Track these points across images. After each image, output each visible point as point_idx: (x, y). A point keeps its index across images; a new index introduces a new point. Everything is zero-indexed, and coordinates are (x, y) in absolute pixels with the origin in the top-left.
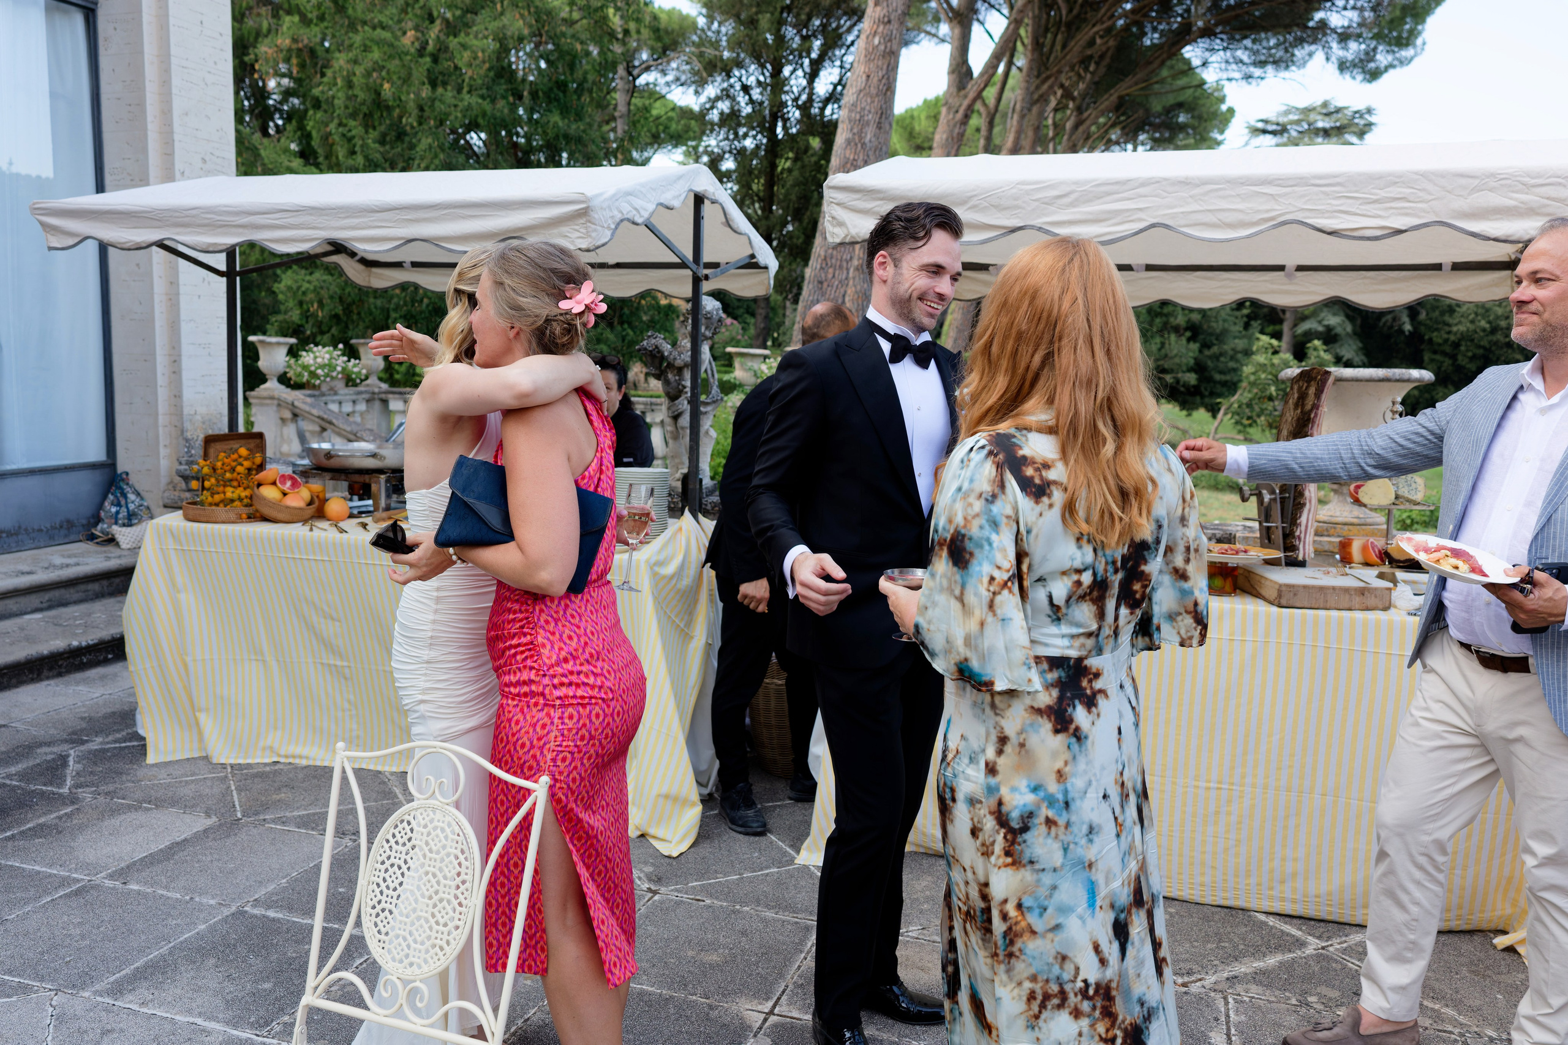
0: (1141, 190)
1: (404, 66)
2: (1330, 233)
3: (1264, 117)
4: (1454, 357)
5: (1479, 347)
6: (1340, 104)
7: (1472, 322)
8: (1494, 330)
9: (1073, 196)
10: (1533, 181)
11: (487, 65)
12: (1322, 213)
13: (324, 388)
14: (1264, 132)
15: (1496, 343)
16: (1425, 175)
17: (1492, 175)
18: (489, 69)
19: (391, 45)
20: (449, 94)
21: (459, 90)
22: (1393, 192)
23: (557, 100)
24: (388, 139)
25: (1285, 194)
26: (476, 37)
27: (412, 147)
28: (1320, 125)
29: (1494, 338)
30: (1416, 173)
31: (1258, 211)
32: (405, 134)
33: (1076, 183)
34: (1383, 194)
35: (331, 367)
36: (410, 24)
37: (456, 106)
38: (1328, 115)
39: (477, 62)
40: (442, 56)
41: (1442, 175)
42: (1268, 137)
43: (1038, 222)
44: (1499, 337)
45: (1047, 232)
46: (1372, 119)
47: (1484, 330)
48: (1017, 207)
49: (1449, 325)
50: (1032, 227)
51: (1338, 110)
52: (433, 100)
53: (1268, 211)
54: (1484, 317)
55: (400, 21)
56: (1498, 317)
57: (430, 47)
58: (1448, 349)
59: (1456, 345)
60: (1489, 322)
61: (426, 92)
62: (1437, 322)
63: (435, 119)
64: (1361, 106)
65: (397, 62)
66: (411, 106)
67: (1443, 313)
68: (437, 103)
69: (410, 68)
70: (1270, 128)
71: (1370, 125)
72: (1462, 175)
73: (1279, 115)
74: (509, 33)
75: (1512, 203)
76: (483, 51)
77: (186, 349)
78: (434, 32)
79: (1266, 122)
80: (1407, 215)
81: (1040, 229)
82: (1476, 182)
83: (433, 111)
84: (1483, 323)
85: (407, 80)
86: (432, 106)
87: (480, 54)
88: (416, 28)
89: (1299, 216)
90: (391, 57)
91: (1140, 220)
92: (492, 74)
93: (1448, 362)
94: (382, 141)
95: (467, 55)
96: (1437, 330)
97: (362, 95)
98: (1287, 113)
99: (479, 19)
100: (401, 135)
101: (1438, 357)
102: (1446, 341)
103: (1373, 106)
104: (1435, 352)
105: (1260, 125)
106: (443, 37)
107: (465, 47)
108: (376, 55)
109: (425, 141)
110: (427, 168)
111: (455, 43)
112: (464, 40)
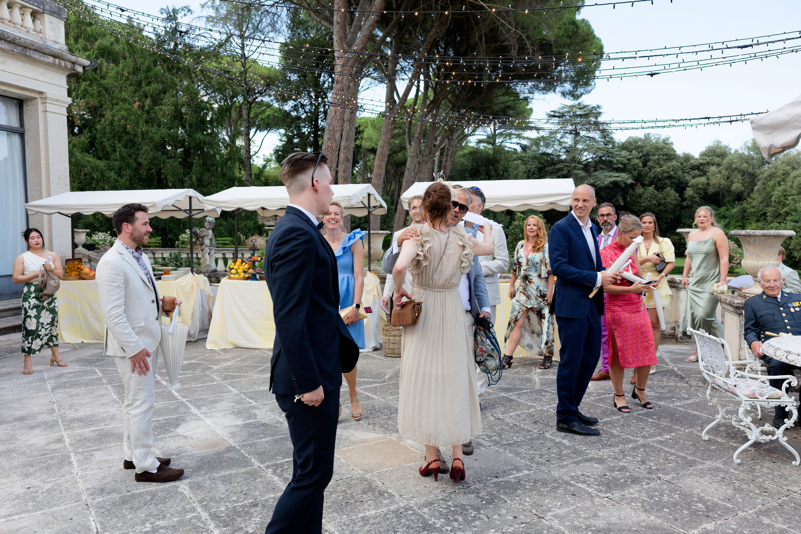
1: (135, 118)
3: (553, 110)
6: (586, 104)
7: (649, 201)
8: (660, 204)
11: (170, 116)
13: (102, 249)
14: (554, 116)
15: (661, 210)
19: (130, 109)
20: (153, 130)
21: (159, 126)
23: (200, 127)
26: (165, 105)
27: (139, 150)
28: (578, 113)
29: (660, 208)
32: (136, 144)
35: (105, 241)
36: (137, 99)
38: (580, 109)
39: (166, 115)
40: (151, 112)
42: (557, 119)
44: (662, 208)
46: (601, 110)
47: (655, 205)
49: (640, 203)
51: (585, 107)
52: (148, 132)
54: (654, 198)
55: (133, 97)
56: (660, 199)
57: (146, 108)
60: (657, 201)
61: (144, 128)
62: (635, 202)
63: (148, 139)
64: (594, 105)
65: (133, 117)
66: (140, 134)
67: (637, 198)
68: (149, 133)
69: (138, 119)
70: (557, 114)
71: (600, 113)
73: (559, 109)
76: (168, 111)
77: (54, 236)
78: (148, 102)
79: (554, 112)
83: (147, 136)
84: (654, 202)
85: (137, 124)
86: (147, 133)
88: (140, 100)
90: (130, 114)
94: (126, 147)
95: (162, 113)
96: (635, 205)
97: (117, 129)
98: (563, 108)
100: (134, 144)
103: (600, 105)
105: (552, 113)
106: (151, 104)
107: (161, 110)
108: (123, 113)
109: (145, 148)
110: (145, 159)
111: (157, 108)
112: (160, 107)
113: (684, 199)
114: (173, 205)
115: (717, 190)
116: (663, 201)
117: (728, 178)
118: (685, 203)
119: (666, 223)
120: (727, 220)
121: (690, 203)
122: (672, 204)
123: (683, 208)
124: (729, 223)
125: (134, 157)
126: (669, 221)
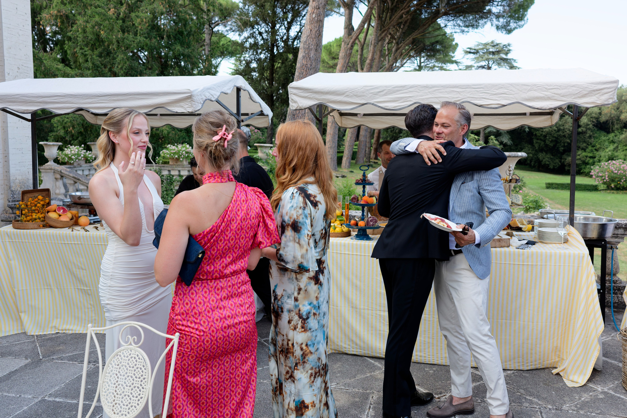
0: (410, 90)
1: (110, 24)
2: (479, 106)
4: (544, 141)
5: (554, 137)
6: (498, 42)
9: (385, 92)
10: (549, 87)
11: (147, 24)
12: (476, 99)
13: (76, 164)
14: (469, 53)
15: (560, 135)
16: (511, 85)
17: (535, 85)
18: (149, 26)
19: (104, 15)
20: (131, 36)
21: (136, 34)
22: (501, 91)
23: (179, 39)
24: (103, 55)
25: (463, 91)
26: (142, 12)
27: (114, 59)
28: (491, 50)
29: (559, 133)
30: (509, 84)
31: (453, 98)
32: (111, 53)
33: (386, 87)
34: (497, 91)
35: (79, 155)
36: (112, 6)
37: (134, 41)
38: (493, 46)
39: (143, 23)
40: (126, 19)
41: (518, 85)
42: (472, 55)
43: (372, 101)
44: (561, 133)
45: (376, 105)
47: (555, 130)
48: (364, 96)
50: (370, 103)
51: (498, 44)
52: (123, 39)
53: (457, 98)
55: (107, 5)
57: (122, 15)
58: (542, 138)
59: (545, 136)
60: (557, 127)
61: (120, 35)
63: (125, 47)
64: (506, 43)
65: (107, 22)
66: (114, 41)
68: (125, 40)
69: (113, 25)
70: (472, 51)
72: (525, 85)
73: (475, 46)
74: (157, 11)
75: (542, 95)
76: (146, 18)
77: (11, 150)
78: (123, 9)
79: (471, 48)
80: (506, 99)
81: (373, 104)
82: (529, 88)
83: (124, 43)
85: (112, 30)
86: (123, 41)
87: (144, 20)
88: (115, 7)
89: (468, 100)
90: (105, 20)
91: (411, 101)
92: (149, 28)
93: (542, 143)
94: (100, 56)
95: (139, 20)
97: (90, 36)
98: (478, 45)
99: (143, 4)
100: (109, 53)
101: (539, 141)
102: (542, 135)
104: (538, 139)
105: (469, 50)
106: (127, 11)
107: (137, 17)
108: (97, 18)
109: (121, 56)
110: (121, 68)
111: (133, 15)
112: (137, 13)
113: (579, 126)
114: (218, 102)
115: (607, 118)
116: (562, 128)
117: (618, 109)
118: (580, 130)
119: (564, 146)
120: (616, 145)
121: (584, 129)
122: (569, 130)
123: (579, 133)
124: (617, 147)
125: (109, 67)
126: (566, 144)
